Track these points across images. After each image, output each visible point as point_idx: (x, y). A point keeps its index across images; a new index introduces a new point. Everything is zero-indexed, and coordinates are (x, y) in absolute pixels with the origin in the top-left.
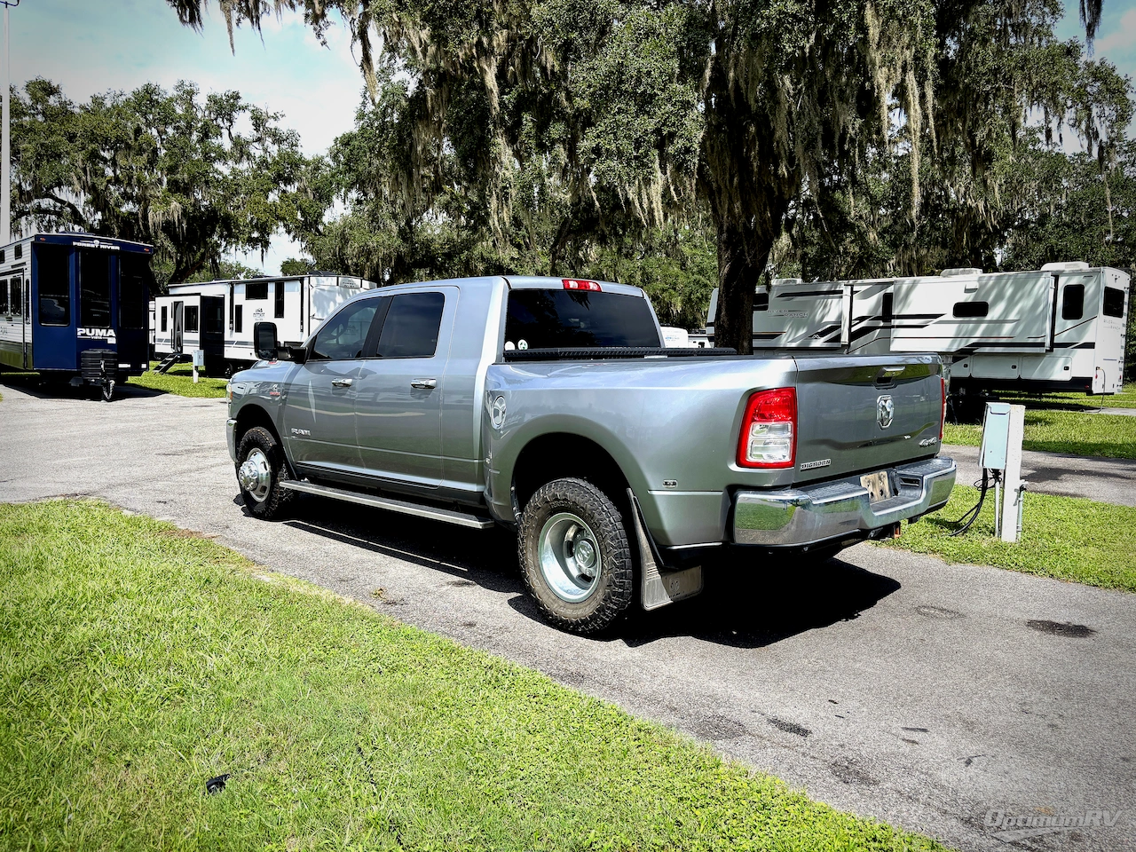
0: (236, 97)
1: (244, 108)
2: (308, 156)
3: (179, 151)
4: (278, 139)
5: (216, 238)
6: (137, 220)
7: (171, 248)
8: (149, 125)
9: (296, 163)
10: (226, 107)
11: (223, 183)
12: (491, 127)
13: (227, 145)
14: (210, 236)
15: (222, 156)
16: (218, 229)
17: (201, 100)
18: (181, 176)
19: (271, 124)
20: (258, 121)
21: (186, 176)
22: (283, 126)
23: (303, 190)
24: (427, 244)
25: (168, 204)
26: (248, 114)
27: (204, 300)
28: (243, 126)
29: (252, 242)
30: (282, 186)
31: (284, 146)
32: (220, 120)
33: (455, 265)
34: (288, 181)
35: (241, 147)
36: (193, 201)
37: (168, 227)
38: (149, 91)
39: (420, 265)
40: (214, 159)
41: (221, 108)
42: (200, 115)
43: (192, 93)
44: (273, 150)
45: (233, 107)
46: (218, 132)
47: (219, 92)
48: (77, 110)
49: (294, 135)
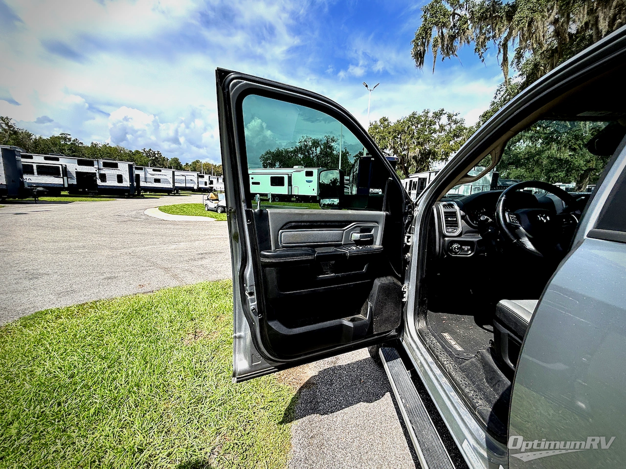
0: (443, 110)
1: (444, 114)
2: (468, 127)
3: (421, 132)
4: (456, 122)
5: (430, 159)
6: (405, 156)
7: (415, 164)
8: (412, 125)
9: (461, 129)
10: (438, 115)
11: (435, 140)
13: (437, 128)
14: (428, 159)
15: (435, 131)
16: (431, 156)
17: (430, 115)
18: (421, 140)
19: (454, 118)
20: (450, 117)
21: (422, 139)
22: (458, 118)
24: (516, 155)
25: (415, 149)
26: (446, 115)
27: (419, 179)
28: (444, 120)
30: (456, 139)
31: (459, 124)
32: (436, 120)
33: (530, 162)
34: (458, 137)
35: (442, 128)
36: (424, 148)
37: (415, 158)
38: (414, 114)
39: (512, 164)
40: (433, 133)
41: (437, 115)
42: (429, 119)
43: (428, 112)
44: (454, 126)
45: (441, 114)
46: (435, 124)
47: (437, 110)
48: (392, 125)
49: (463, 120)
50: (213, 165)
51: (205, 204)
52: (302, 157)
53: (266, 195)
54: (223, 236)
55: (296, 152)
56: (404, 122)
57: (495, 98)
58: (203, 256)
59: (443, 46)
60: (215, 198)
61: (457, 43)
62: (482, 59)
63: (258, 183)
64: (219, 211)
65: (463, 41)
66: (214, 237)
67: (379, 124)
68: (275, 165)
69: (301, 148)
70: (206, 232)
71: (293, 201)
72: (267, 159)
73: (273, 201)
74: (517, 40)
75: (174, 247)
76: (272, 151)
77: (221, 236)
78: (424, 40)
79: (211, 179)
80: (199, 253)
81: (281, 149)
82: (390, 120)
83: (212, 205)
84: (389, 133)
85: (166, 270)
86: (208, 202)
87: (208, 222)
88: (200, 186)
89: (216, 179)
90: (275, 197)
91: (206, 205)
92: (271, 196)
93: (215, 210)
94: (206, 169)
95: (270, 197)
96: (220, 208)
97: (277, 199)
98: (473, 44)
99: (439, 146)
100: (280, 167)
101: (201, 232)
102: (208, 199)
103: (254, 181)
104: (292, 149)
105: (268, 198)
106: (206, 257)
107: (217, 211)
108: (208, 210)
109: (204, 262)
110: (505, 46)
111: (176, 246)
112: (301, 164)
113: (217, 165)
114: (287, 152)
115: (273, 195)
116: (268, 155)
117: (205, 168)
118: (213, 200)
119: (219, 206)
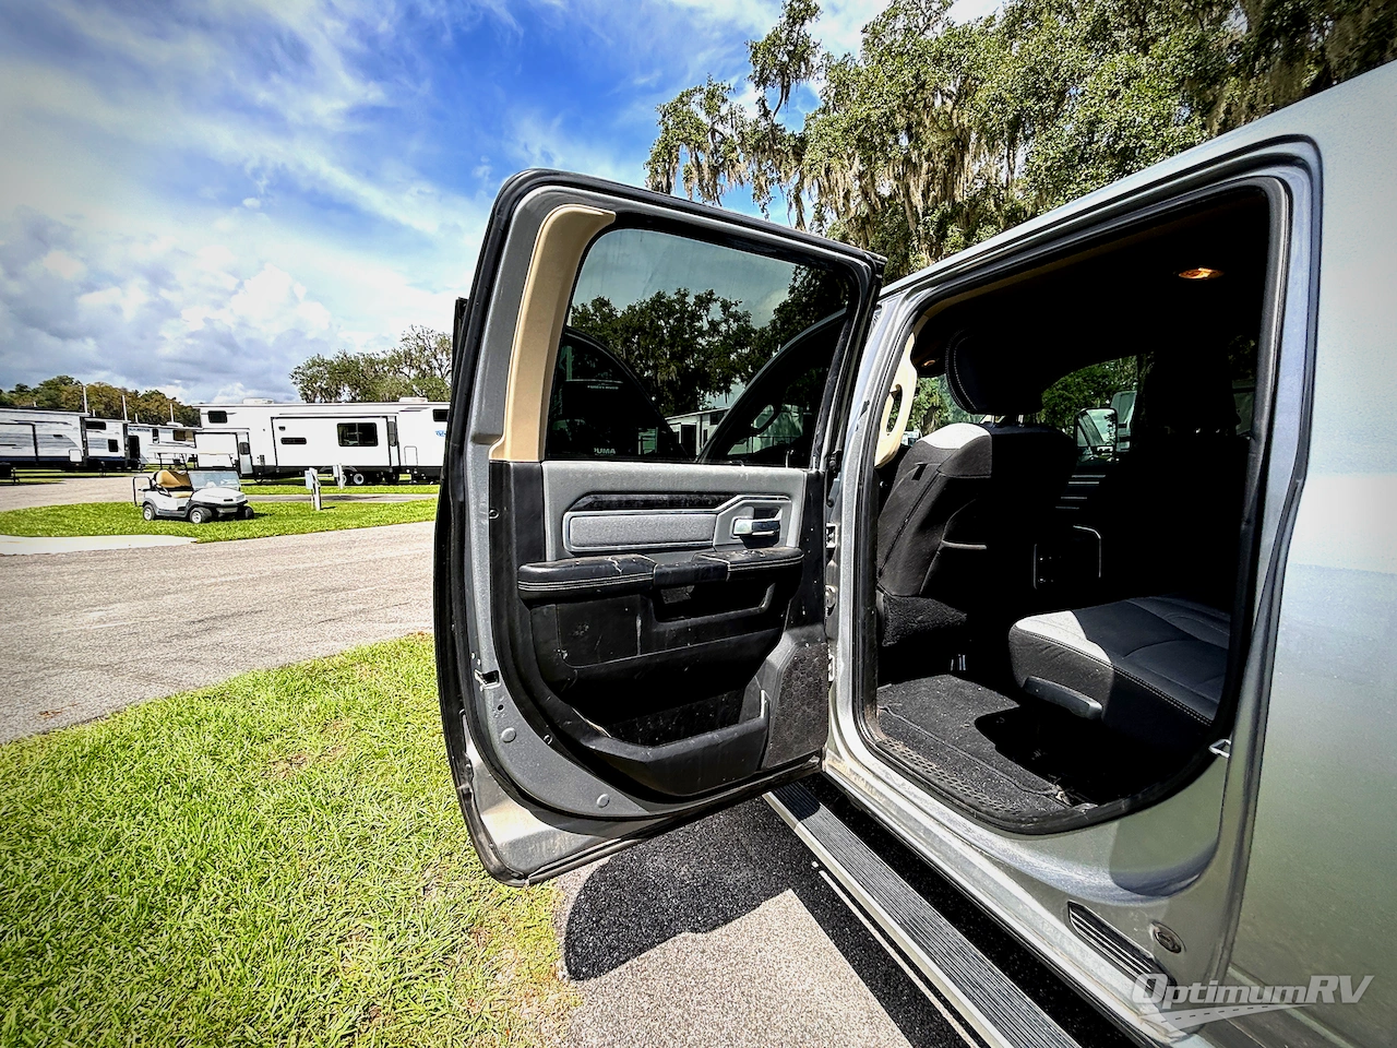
0: (711, 293)
1: (715, 300)
2: (757, 328)
3: (676, 333)
4: (737, 318)
5: (697, 388)
6: (652, 380)
7: (672, 397)
8: (659, 318)
9: (748, 333)
10: (704, 301)
11: (703, 351)
12: (915, 243)
13: (706, 326)
14: (694, 387)
15: (702, 334)
16: (699, 383)
17: (691, 300)
18: (677, 349)
19: (733, 309)
20: (725, 306)
21: (679, 348)
22: (740, 310)
23: (753, 351)
25: (669, 367)
26: (719, 303)
28: (715, 312)
29: (720, 390)
30: (739, 349)
31: (742, 322)
32: (701, 311)
34: (743, 346)
35: (714, 325)
36: (684, 365)
37: (670, 384)
38: (660, 296)
40: (698, 336)
41: (702, 302)
42: (689, 309)
43: (685, 295)
44: (734, 326)
45: (710, 301)
46: (700, 318)
47: (702, 292)
48: (619, 314)
49: (747, 314)
50: (125, 391)
51: (141, 501)
52: (412, 376)
53: (329, 470)
54: (242, 577)
55: (396, 362)
56: (642, 311)
57: (795, 280)
58: (209, 623)
59: (701, 181)
60: (178, 484)
61: (722, 179)
62: (765, 213)
63: (302, 441)
64: (197, 518)
65: (732, 180)
66: (213, 580)
67: (592, 311)
68: (338, 394)
69: (408, 354)
70: (182, 572)
71: (405, 483)
72: (313, 379)
73: (350, 482)
74: (815, 191)
75: (96, 615)
76: (328, 358)
77: (237, 578)
78: (667, 167)
79: (129, 433)
80: (190, 619)
81: (351, 354)
82: (613, 304)
83: (172, 503)
84: (615, 331)
85: (106, 668)
86: (154, 496)
87: (173, 549)
88: (93, 452)
89: (151, 433)
90: (354, 473)
91: (146, 503)
92: (341, 473)
93: (184, 516)
94: (100, 402)
95: (338, 473)
96: (200, 509)
97: (360, 479)
98: (750, 188)
99: (710, 362)
100: (354, 400)
101: (164, 573)
102: (153, 488)
103: (287, 434)
104: (382, 356)
105: (332, 479)
106: (218, 624)
107: (188, 519)
108: (156, 517)
109: (217, 637)
110: (798, 199)
111: (101, 613)
112: (412, 394)
113: (142, 392)
114: (371, 362)
115: (348, 472)
116: (315, 369)
117: (94, 399)
118: (169, 490)
119: (193, 506)
